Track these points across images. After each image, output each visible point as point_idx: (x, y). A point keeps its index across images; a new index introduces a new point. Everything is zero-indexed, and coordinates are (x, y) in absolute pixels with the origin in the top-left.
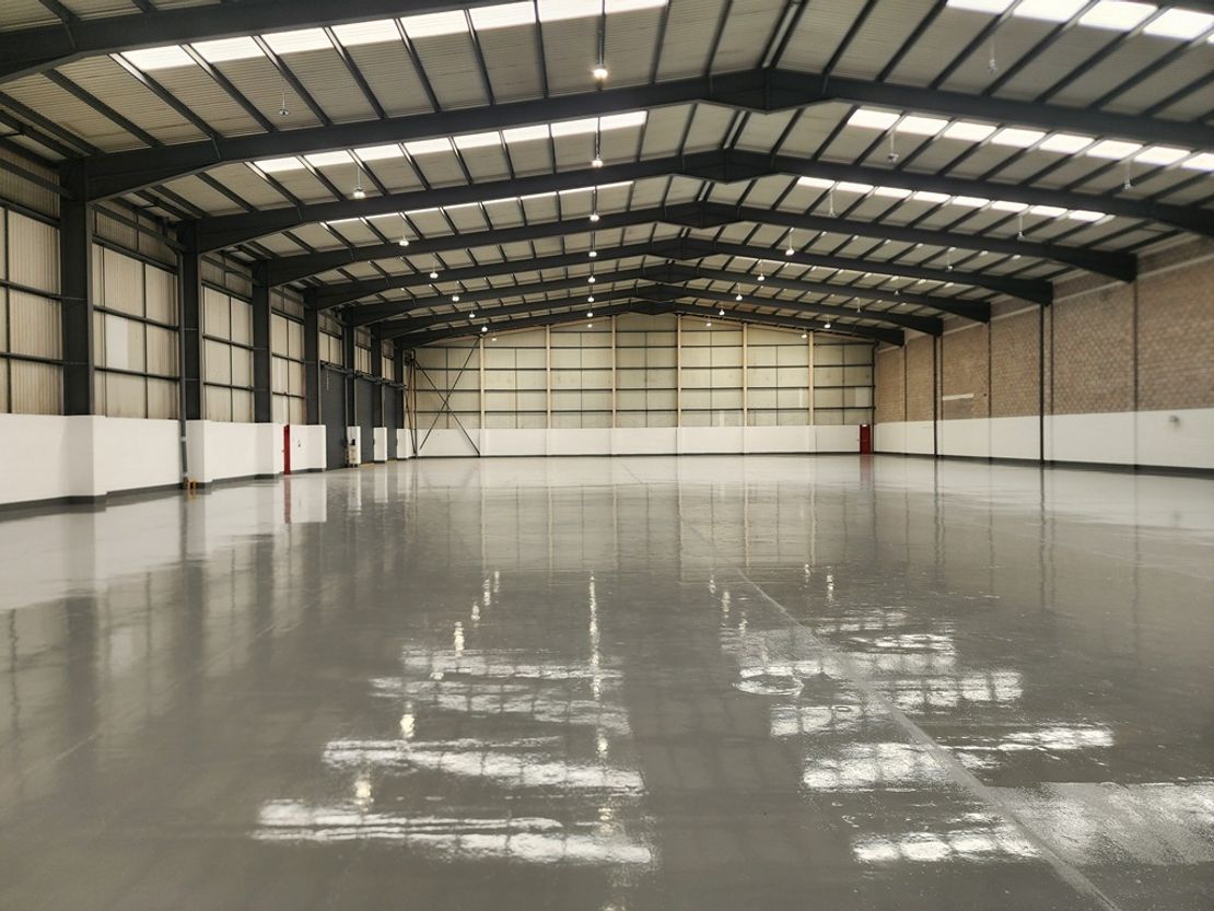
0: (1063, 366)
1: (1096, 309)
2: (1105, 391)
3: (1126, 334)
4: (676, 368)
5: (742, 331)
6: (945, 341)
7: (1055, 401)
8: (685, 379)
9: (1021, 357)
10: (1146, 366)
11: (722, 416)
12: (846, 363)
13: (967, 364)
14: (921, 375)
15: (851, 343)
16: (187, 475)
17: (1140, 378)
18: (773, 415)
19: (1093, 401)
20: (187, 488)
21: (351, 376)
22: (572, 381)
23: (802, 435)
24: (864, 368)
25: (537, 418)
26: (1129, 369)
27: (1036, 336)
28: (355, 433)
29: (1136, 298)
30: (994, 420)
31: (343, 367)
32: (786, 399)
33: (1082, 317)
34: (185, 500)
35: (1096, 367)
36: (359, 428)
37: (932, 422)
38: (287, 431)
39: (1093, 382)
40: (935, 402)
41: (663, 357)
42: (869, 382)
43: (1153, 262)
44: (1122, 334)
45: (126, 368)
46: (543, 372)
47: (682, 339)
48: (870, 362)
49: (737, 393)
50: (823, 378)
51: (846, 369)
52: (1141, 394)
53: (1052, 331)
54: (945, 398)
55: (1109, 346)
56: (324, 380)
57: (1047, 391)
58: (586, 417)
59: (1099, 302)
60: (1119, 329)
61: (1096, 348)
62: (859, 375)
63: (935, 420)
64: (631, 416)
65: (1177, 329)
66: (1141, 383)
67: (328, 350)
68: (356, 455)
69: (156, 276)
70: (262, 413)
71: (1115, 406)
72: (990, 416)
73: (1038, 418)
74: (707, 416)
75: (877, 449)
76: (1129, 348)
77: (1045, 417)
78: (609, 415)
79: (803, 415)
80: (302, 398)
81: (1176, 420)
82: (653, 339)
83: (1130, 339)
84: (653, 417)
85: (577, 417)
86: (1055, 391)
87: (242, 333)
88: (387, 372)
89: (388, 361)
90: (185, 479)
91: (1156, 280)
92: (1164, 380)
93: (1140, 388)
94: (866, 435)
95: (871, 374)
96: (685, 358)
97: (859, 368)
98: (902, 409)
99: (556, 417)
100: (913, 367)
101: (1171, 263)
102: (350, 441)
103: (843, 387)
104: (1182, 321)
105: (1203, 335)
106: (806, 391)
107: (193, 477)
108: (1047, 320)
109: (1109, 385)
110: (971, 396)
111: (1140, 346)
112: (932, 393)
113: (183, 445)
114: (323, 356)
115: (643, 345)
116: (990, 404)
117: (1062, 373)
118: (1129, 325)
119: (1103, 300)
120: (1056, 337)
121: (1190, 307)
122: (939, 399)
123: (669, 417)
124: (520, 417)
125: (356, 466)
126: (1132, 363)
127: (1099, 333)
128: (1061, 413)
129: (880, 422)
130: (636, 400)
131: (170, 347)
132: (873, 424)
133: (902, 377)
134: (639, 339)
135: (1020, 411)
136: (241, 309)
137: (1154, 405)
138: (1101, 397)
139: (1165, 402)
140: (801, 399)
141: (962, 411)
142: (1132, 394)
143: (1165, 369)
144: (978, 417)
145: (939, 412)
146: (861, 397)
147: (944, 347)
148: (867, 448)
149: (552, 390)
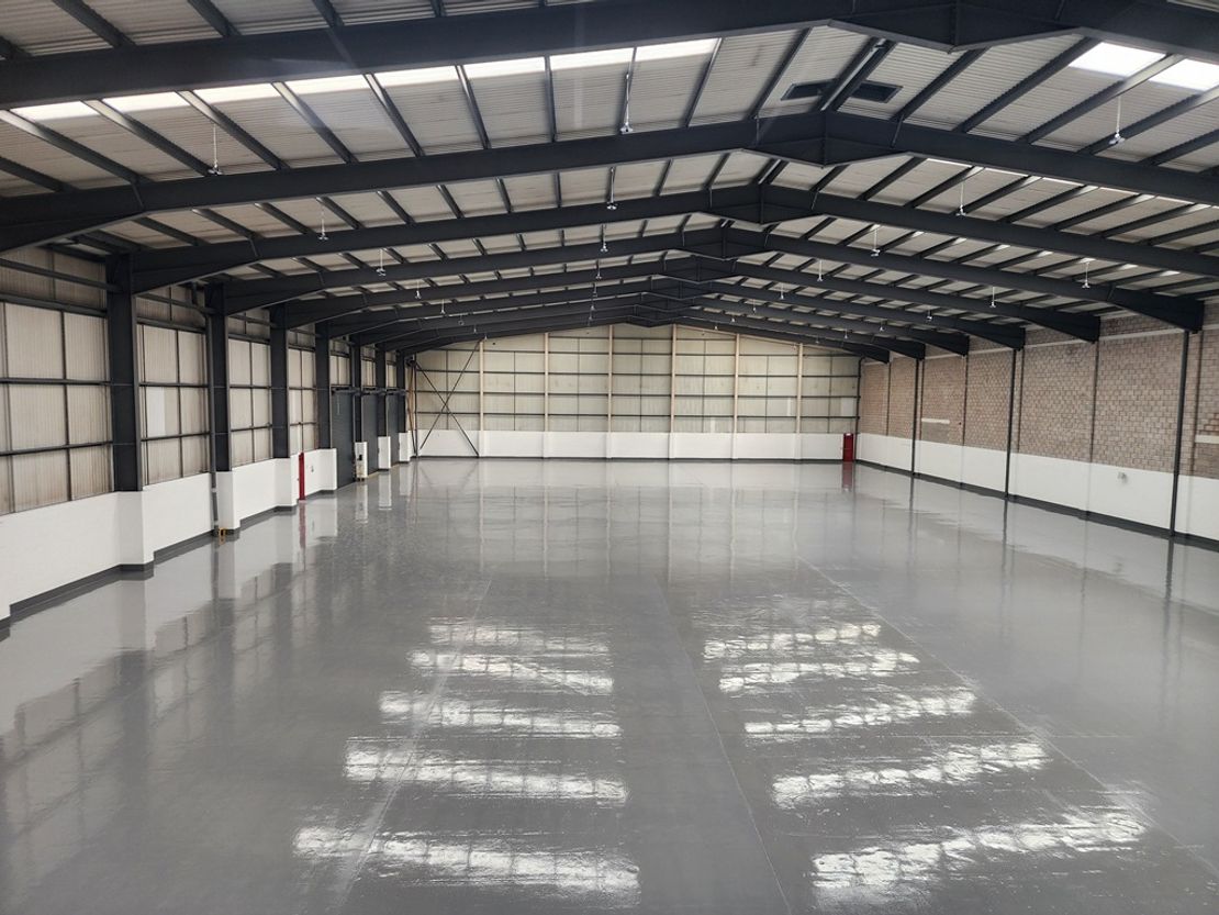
0: (1030, 409)
1: (1063, 361)
2: (1065, 439)
3: (1087, 390)
4: (670, 375)
5: (735, 340)
6: (926, 365)
7: (1022, 440)
8: (679, 386)
9: (993, 393)
10: (1102, 422)
11: (713, 423)
12: (834, 373)
13: (946, 391)
14: (903, 395)
15: (838, 355)
16: (217, 523)
17: (1096, 432)
18: (762, 423)
19: (1054, 447)
20: (218, 535)
21: (358, 394)
22: (570, 385)
23: (789, 443)
24: (850, 379)
25: (534, 421)
26: (1088, 423)
27: (1009, 376)
28: (362, 448)
29: (1097, 358)
30: (967, 448)
31: (351, 385)
32: (774, 407)
33: (1049, 366)
34: (217, 546)
35: (1059, 416)
36: (365, 444)
37: (911, 441)
38: (301, 458)
39: (1055, 429)
40: (915, 423)
41: (658, 364)
42: (854, 393)
43: (1115, 327)
44: (1083, 389)
45: (163, 434)
46: (542, 376)
47: (677, 346)
48: (857, 374)
49: (728, 401)
50: (812, 387)
51: (833, 379)
52: (1096, 447)
53: (1022, 374)
54: (923, 420)
55: (1071, 398)
56: (335, 404)
57: (1015, 430)
58: (583, 421)
59: (1065, 356)
60: (1083, 385)
61: (1060, 398)
62: (846, 386)
63: (914, 439)
64: (625, 421)
65: (1131, 393)
66: (1097, 437)
67: (338, 372)
68: (363, 469)
69: (188, 340)
70: (280, 449)
71: (1073, 454)
72: (963, 444)
73: (1005, 453)
74: (698, 422)
75: (859, 457)
76: (1089, 403)
77: (1012, 454)
78: (604, 419)
79: (791, 422)
80: (313, 424)
81: (1124, 476)
82: (649, 346)
83: (1090, 395)
84: (646, 423)
85: (573, 421)
86: (1022, 431)
87: (261, 376)
88: (391, 381)
89: (391, 367)
90: (216, 527)
91: (1116, 344)
92: (1117, 438)
93: (1095, 442)
94: (849, 443)
95: (856, 384)
96: (680, 364)
97: (846, 379)
98: (884, 424)
99: (553, 420)
100: (895, 382)
101: (1130, 332)
102: (357, 457)
103: (830, 397)
104: (1135, 387)
105: (1152, 403)
106: (794, 400)
107: (223, 524)
108: (1018, 364)
109: (1069, 434)
110: (948, 422)
111: (1098, 403)
112: (913, 413)
113: (214, 496)
114: (333, 380)
115: (639, 352)
116: (964, 433)
117: (1030, 416)
118: (1090, 382)
119: (1069, 354)
120: (1025, 381)
121: (1142, 376)
122: (918, 420)
123: (662, 423)
124: (518, 420)
125: (363, 479)
126: (1090, 417)
127: (1064, 384)
128: (1026, 453)
129: (863, 432)
130: (631, 406)
131: (200, 403)
132: (857, 433)
133: (886, 393)
134: (635, 346)
135: (990, 444)
136: (260, 352)
137: (1108, 460)
138: (1062, 444)
139: (1116, 459)
140: (789, 408)
141: (938, 435)
142: (1089, 446)
143: (1118, 428)
144: (953, 443)
145: (918, 432)
146: (847, 407)
147: (926, 371)
148: (849, 457)
149: (549, 394)
